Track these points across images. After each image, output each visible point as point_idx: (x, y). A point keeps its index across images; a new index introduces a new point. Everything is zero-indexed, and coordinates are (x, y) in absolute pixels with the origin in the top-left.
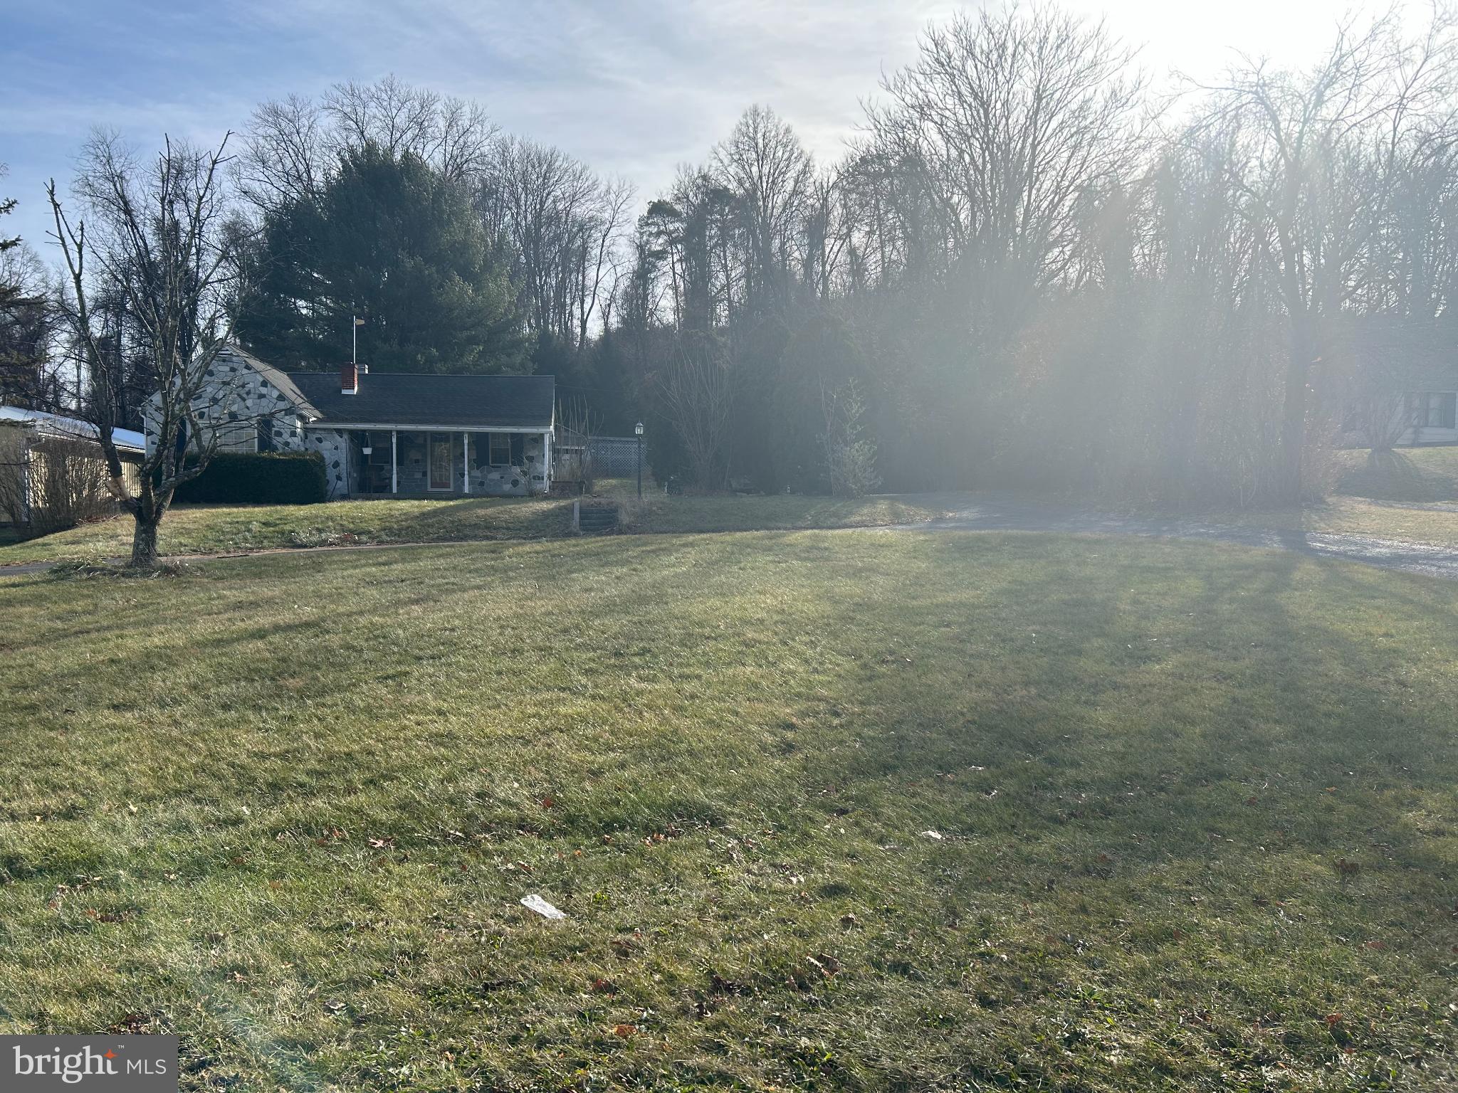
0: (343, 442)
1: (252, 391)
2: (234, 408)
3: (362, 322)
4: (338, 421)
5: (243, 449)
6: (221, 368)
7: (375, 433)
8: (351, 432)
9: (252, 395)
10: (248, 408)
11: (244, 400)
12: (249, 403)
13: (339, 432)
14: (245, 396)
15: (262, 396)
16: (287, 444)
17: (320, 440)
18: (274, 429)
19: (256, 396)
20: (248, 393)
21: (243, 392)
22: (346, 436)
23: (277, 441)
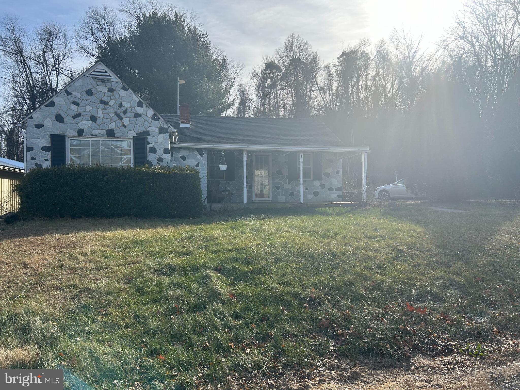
0: (203, 161)
1: (129, 110)
2: (112, 126)
3: (183, 82)
4: (199, 141)
5: (121, 164)
6: (99, 88)
7: (229, 153)
8: (209, 151)
9: (128, 114)
10: (124, 126)
11: (121, 118)
12: (126, 121)
13: (200, 151)
14: (122, 115)
15: (137, 115)
16: (160, 160)
17: (183, 158)
18: (149, 146)
19: (133, 115)
20: (125, 112)
21: (120, 112)
22: (205, 155)
23: (151, 157)
